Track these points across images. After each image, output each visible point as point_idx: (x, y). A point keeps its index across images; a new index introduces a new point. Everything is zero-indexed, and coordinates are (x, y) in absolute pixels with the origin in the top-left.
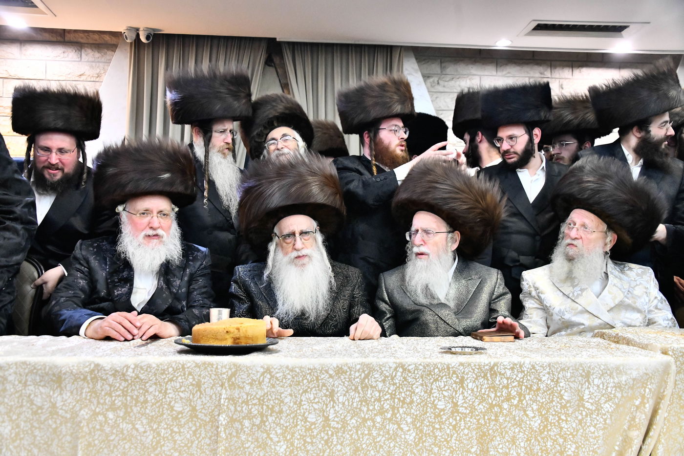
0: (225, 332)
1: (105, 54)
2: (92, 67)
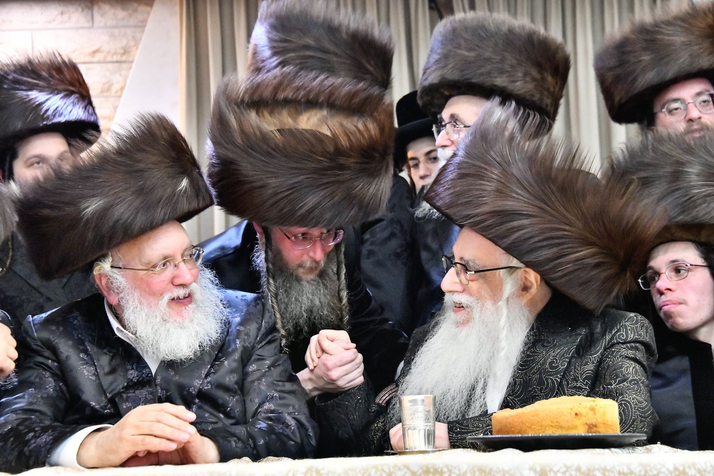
0: (573, 414)
1: (135, 11)
2: (112, 36)
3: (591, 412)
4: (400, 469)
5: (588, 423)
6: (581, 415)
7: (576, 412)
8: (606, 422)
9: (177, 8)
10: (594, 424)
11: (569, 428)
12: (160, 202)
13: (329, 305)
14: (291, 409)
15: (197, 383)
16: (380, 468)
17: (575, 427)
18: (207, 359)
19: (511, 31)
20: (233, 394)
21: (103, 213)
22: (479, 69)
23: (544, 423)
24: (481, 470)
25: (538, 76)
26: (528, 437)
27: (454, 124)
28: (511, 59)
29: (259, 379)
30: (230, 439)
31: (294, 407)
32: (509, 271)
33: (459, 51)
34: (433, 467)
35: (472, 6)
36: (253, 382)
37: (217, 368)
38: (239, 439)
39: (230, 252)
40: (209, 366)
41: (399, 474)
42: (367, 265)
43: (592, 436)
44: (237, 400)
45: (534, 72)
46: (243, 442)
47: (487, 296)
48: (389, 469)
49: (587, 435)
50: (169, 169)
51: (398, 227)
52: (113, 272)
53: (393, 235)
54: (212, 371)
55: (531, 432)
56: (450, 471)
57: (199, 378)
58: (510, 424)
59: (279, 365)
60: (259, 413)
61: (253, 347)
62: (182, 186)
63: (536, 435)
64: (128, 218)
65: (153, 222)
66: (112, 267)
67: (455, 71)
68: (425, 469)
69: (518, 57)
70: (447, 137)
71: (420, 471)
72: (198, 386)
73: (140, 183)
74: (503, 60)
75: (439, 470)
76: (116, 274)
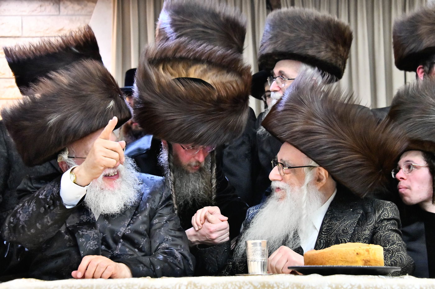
3: (367, 253)
4: (246, 284)
5: (365, 259)
6: (360, 254)
7: (357, 252)
8: (376, 259)
9: (112, 5)
10: (368, 260)
11: (352, 262)
12: (96, 115)
13: (204, 189)
14: (179, 248)
15: (123, 230)
16: (234, 283)
17: (357, 262)
18: (128, 214)
19: (317, 19)
20: (144, 237)
21: (61, 123)
22: (297, 45)
23: (337, 259)
24: (298, 286)
25: (334, 48)
26: (327, 267)
27: (281, 77)
28: (317, 38)
29: (160, 228)
30: (139, 265)
31: (181, 246)
32: (309, 169)
33: (284, 33)
34: (267, 284)
35: (293, 4)
36: (156, 230)
37: (135, 220)
38: (145, 265)
39: (144, 152)
40: (130, 219)
41: (246, 287)
42: (226, 161)
43: (367, 267)
44: (146, 241)
45: (332, 46)
46: (147, 267)
47: (296, 184)
48: (240, 284)
49: (364, 266)
50: (102, 95)
51: (247, 138)
52: (69, 160)
53: (243, 143)
54: (132, 222)
55: (328, 264)
56: (278, 286)
57: (124, 226)
58: (315, 259)
59: (172, 220)
60: (159, 249)
61: (157, 209)
62: (110, 105)
63: (332, 266)
64: (77, 125)
65: (92, 128)
66: (69, 157)
67: (283, 45)
68: (262, 284)
69: (322, 36)
70: (277, 85)
71: (259, 286)
72: (123, 231)
73: (83, 104)
74: (312, 39)
75: (271, 285)
76: (71, 161)
